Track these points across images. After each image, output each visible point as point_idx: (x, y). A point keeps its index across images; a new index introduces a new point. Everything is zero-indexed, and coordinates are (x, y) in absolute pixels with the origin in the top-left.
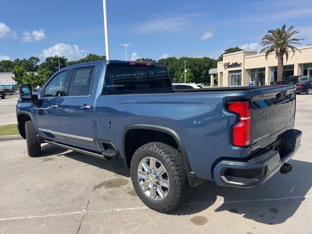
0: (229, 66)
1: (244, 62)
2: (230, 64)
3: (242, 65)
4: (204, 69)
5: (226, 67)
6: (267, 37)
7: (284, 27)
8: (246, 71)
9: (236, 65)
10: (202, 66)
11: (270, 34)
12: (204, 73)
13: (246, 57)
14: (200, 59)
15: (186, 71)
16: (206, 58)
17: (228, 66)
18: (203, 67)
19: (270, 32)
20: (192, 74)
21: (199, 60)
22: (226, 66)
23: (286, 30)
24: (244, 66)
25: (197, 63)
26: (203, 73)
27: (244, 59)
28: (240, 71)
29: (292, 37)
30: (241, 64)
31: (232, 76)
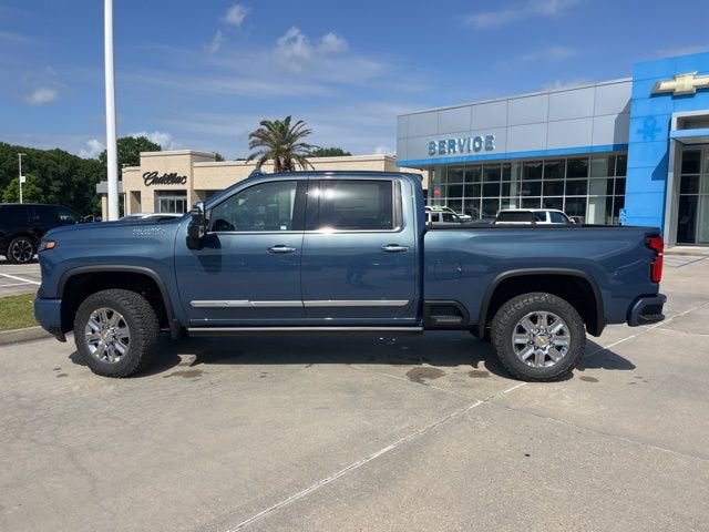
0: (157, 181)
1: (192, 175)
2: (159, 176)
3: (188, 180)
4: (55, 180)
5: (148, 182)
6: (258, 133)
7: (288, 119)
8: (195, 195)
9: (173, 178)
10: (50, 169)
11: (264, 127)
12: (57, 189)
13: (196, 164)
14: (44, 152)
15: (22, 179)
16: (58, 151)
17: (153, 178)
18: (53, 173)
19: (263, 123)
20: (39, 190)
21: (40, 154)
22: (148, 178)
23: (292, 124)
24: (192, 183)
25: (35, 161)
26: (52, 188)
27: (192, 167)
28: (183, 193)
29: (300, 140)
30: (185, 177)
31: (164, 202)
